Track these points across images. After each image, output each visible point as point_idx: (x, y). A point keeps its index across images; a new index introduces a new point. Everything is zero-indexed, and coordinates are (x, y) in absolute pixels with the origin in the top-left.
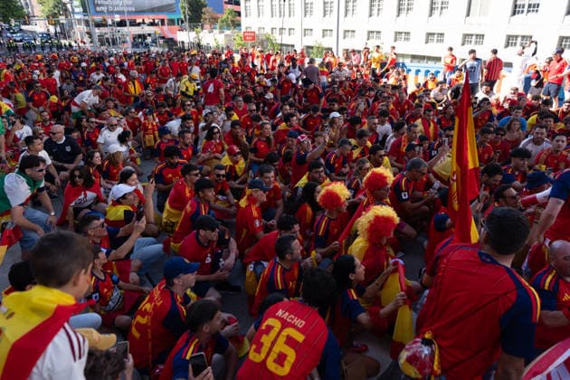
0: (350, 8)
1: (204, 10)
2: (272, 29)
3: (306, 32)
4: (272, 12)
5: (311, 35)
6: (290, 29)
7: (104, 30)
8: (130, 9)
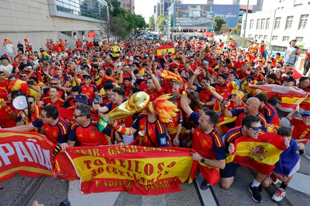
0: (303, 24)
1: (223, 25)
2: (256, 35)
3: (274, 37)
4: (257, 27)
5: (276, 39)
6: (265, 36)
7: (177, 33)
8: (190, 24)
